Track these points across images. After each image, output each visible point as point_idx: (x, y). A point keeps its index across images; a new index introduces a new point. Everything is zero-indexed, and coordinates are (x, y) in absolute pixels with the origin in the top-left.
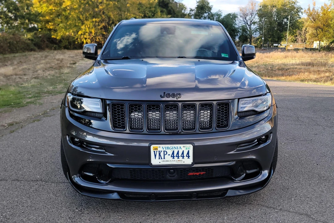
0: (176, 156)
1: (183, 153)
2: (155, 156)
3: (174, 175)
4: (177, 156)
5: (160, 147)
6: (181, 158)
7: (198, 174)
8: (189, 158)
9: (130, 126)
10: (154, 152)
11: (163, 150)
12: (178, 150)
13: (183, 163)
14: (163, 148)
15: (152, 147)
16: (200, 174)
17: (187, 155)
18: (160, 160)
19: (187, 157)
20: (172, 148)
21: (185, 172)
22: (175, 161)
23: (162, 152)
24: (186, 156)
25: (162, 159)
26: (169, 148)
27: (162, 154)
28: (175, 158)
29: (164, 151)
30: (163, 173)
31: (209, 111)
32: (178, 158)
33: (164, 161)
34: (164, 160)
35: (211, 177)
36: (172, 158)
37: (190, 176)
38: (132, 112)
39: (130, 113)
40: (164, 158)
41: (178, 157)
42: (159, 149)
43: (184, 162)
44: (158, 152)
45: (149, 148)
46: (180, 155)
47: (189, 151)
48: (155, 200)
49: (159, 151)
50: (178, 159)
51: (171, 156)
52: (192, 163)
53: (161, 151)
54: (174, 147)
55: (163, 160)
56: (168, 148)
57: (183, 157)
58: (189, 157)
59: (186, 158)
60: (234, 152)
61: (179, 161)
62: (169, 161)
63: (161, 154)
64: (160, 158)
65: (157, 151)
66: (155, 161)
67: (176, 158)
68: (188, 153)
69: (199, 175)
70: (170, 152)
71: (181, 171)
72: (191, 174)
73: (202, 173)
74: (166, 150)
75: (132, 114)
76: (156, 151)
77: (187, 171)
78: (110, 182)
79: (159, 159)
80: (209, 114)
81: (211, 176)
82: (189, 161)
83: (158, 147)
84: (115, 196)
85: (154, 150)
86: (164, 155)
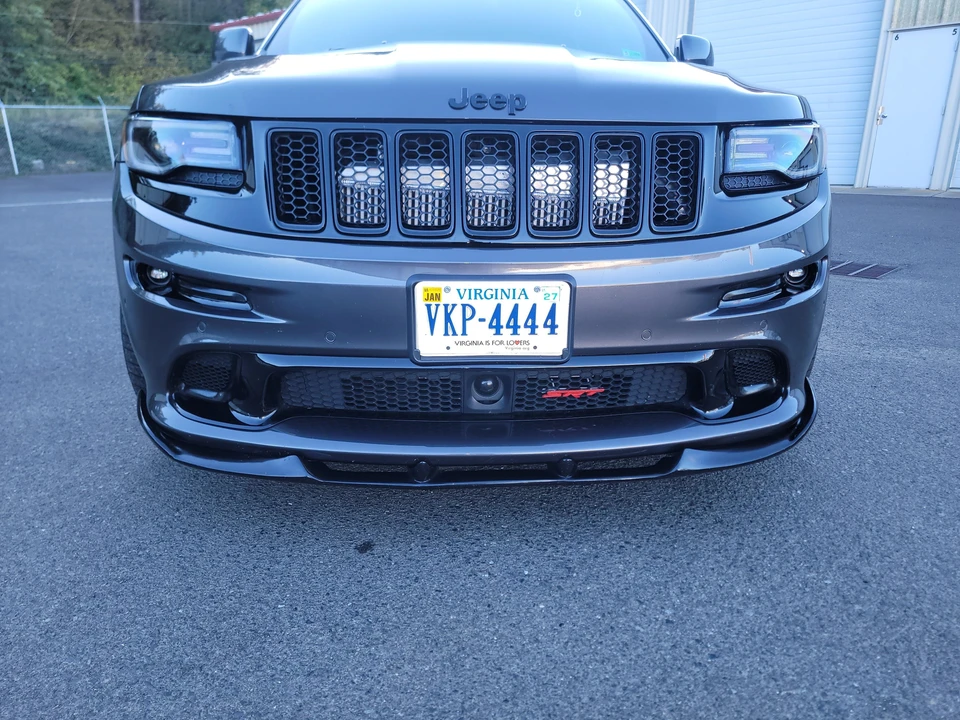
0: (508, 326)
1: (532, 314)
2: (432, 322)
3: (492, 398)
4: (512, 324)
5: (447, 290)
6: (524, 333)
7: (577, 393)
8: (553, 332)
9: (339, 215)
10: (429, 306)
11: (459, 302)
12: (516, 301)
13: (531, 352)
14: (462, 292)
15: (421, 289)
16: (585, 393)
17: (549, 323)
18: (451, 340)
19: (548, 330)
20: (494, 293)
21: (535, 385)
22: (501, 342)
23: (458, 311)
24: (545, 326)
25: (455, 334)
26: (482, 295)
27: (456, 317)
28: (502, 331)
29: (464, 306)
30: (459, 389)
31: (626, 166)
32: (515, 333)
33: (462, 343)
34: (464, 338)
35: (621, 405)
36: (494, 331)
37: (548, 402)
38: (346, 163)
39: (339, 168)
40: (464, 333)
41: (515, 328)
42: (446, 299)
43: (535, 348)
44: (441, 309)
45: (410, 292)
46: (521, 321)
47: (554, 306)
48: (429, 483)
49: (446, 306)
50: (515, 338)
51: (491, 326)
52: (564, 351)
53: (454, 306)
54: (499, 292)
55: (460, 338)
56: (478, 293)
57: (533, 328)
58: (553, 328)
59: (542, 332)
60: (710, 315)
61: (517, 342)
62: (480, 343)
63: (452, 316)
64: (450, 332)
65: (437, 306)
66: (431, 344)
67: (506, 333)
68: (552, 314)
69: (581, 398)
70: (486, 309)
71: (520, 382)
72: (553, 393)
73: (593, 390)
74: (472, 302)
75: (347, 172)
76: (433, 303)
77: (540, 382)
78: (273, 420)
79: (446, 334)
80: (625, 174)
81: (619, 402)
82: (551, 345)
83: (440, 289)
84: (291, 467)
85: (428, 302)
86: (465, 320)
